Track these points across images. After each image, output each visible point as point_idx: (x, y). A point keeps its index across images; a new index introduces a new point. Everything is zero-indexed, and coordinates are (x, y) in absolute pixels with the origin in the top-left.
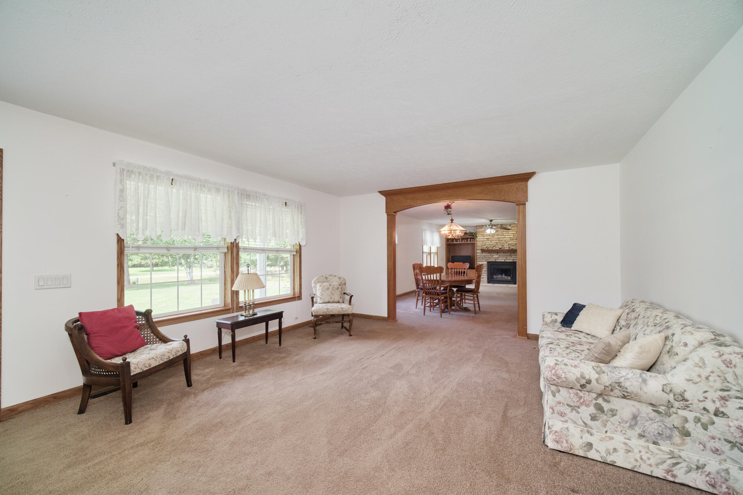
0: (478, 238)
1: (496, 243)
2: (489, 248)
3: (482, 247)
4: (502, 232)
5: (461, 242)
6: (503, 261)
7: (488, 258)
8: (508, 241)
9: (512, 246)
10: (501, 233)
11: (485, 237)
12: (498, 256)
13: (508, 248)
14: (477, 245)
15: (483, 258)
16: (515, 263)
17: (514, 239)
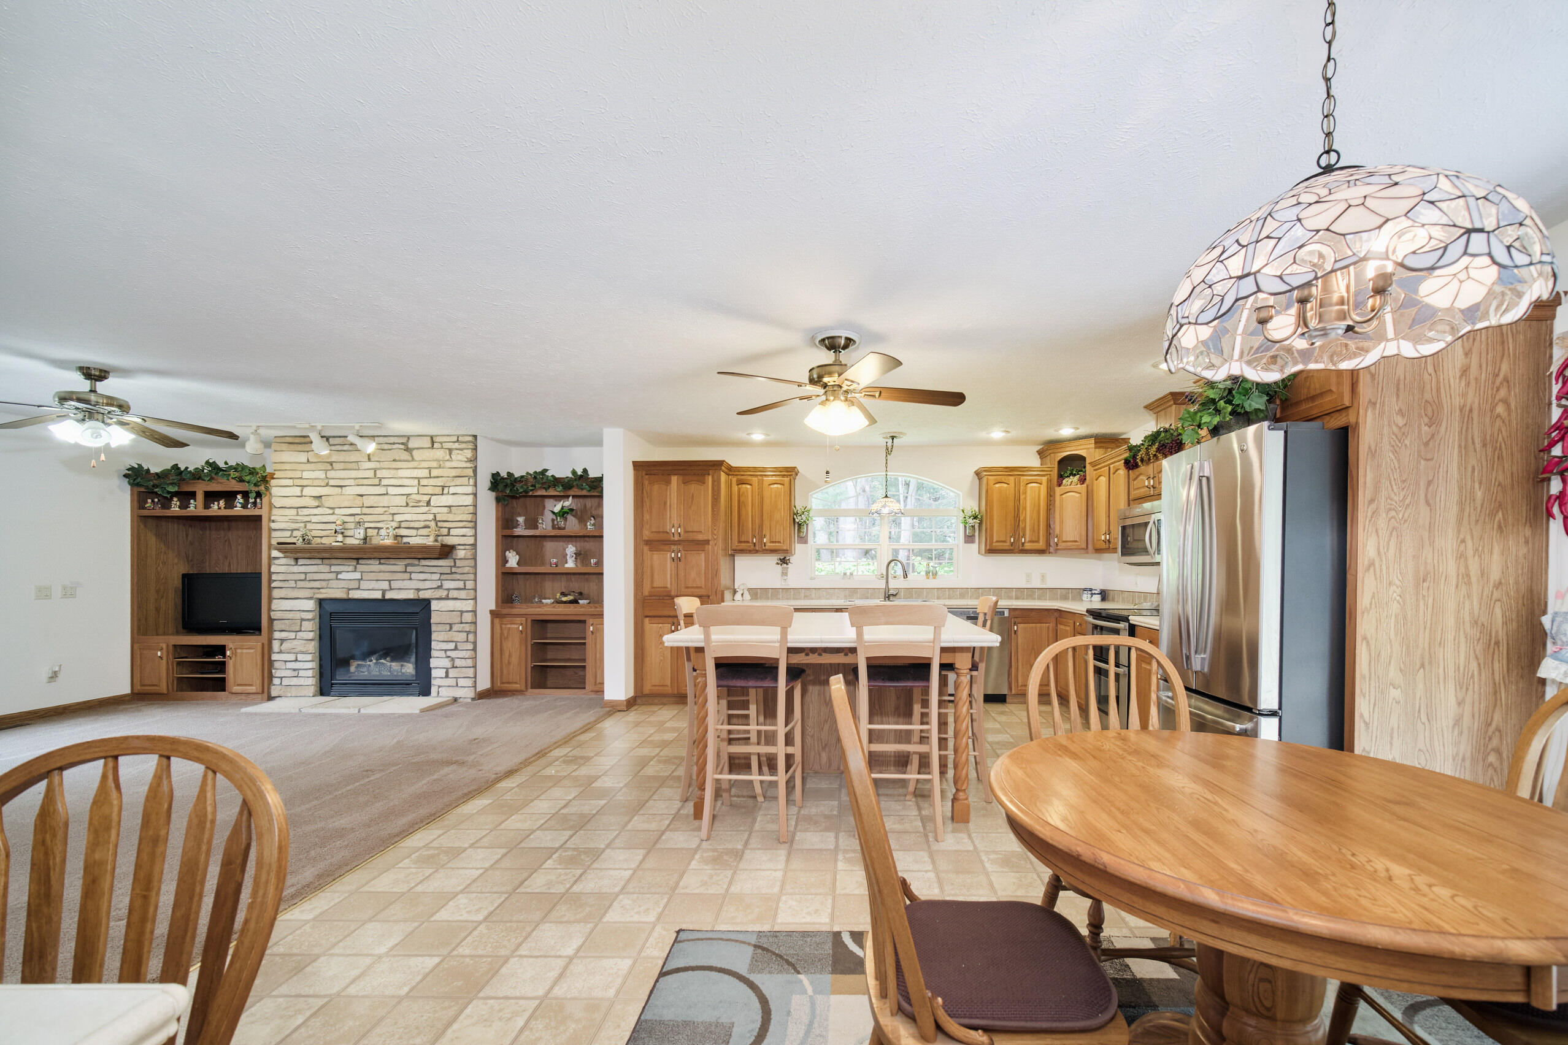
0: (277, 491)
1: (351, 519)
2: (316, 541)
3: (294, 533)
4: (375, 470)
5: (201, 512)
6: (378, 595)
7: (318, 585)
8: (397, 510)
9: (413, 532)
10: (371, 474)
11: (307, 491)
12: (357, 575)
13: (388, 542)
15: (300, 584)
16: (425, 605)
17: (420, 501)
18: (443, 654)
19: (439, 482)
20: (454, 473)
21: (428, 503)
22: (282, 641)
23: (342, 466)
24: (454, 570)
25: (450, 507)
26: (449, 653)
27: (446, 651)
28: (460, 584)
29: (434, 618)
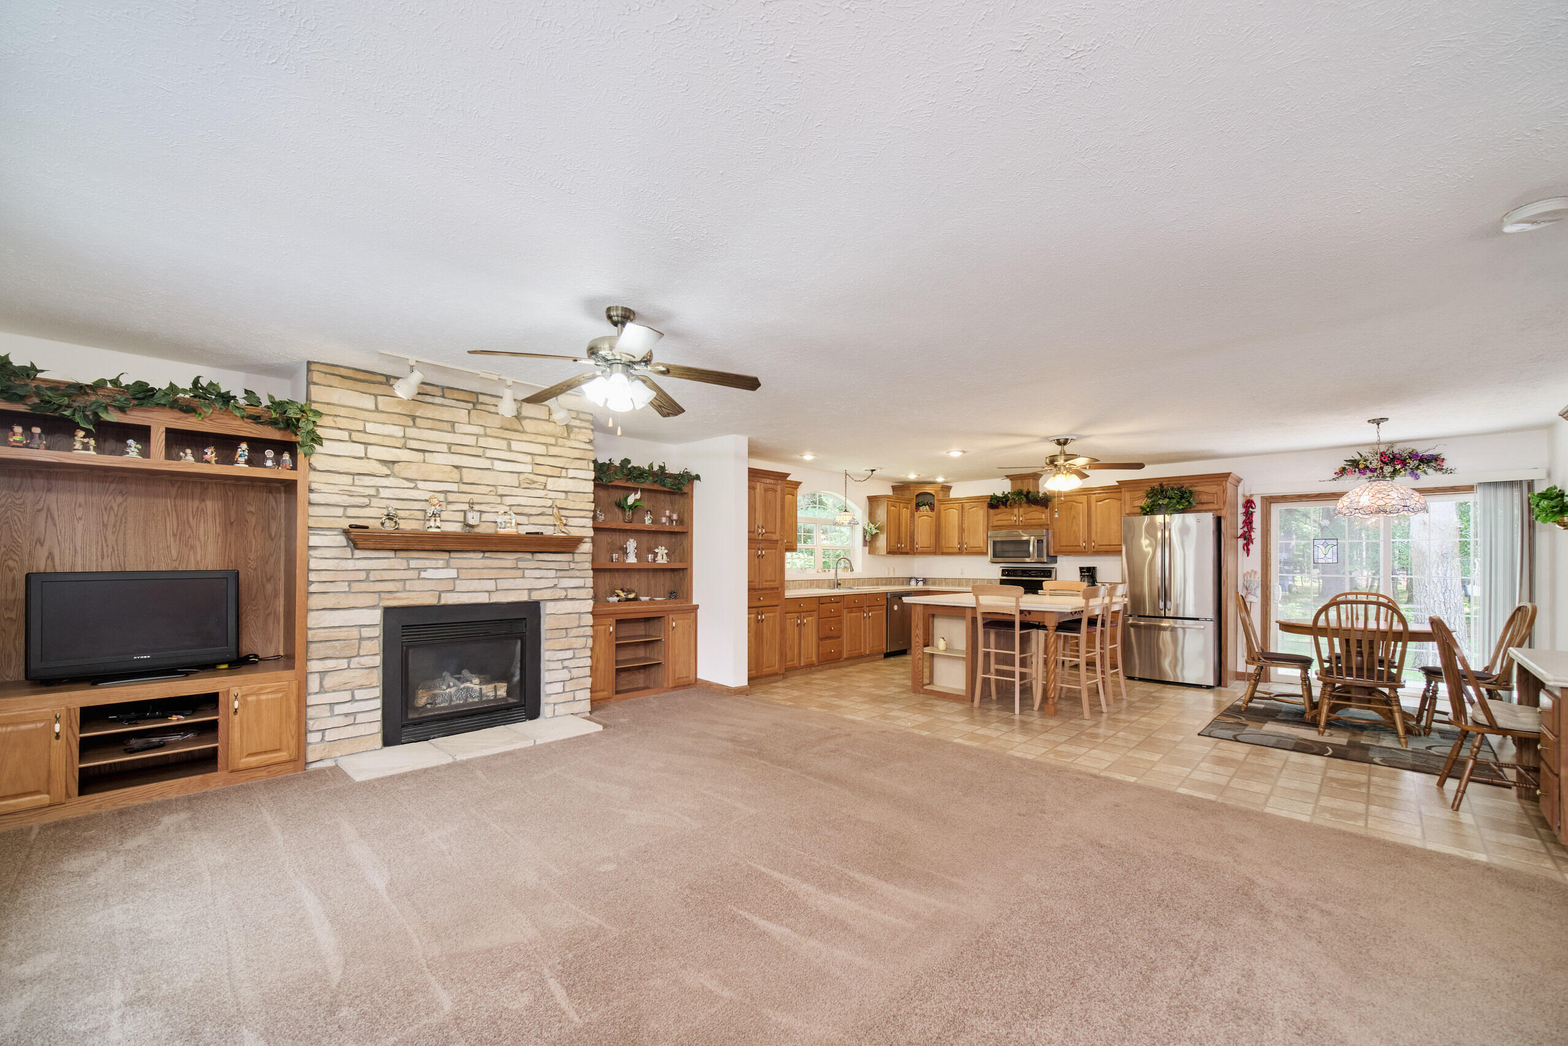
0: (328, 447)
1: (441, 497)
3: (351, 512)
4: (477, 435)
5: (155, 463)
7: (390, 586)
8: (507, 491)
10: (470, 440)
11: (373, 451)
12: (453, 573)
14: (314, 497)
15: (356, 587)
16: (535, 607)
17: (534, 482)
18: (559, 665)
19: (557, 462)
20: (577, 454)
21: (545, 485)
22: (323, 674)
23: (429, 424)
24: (572, 565)
25: (568, 492)
26: (566, 663)
27: (560, 661)
28: (576, 582)
29: (546, 624)
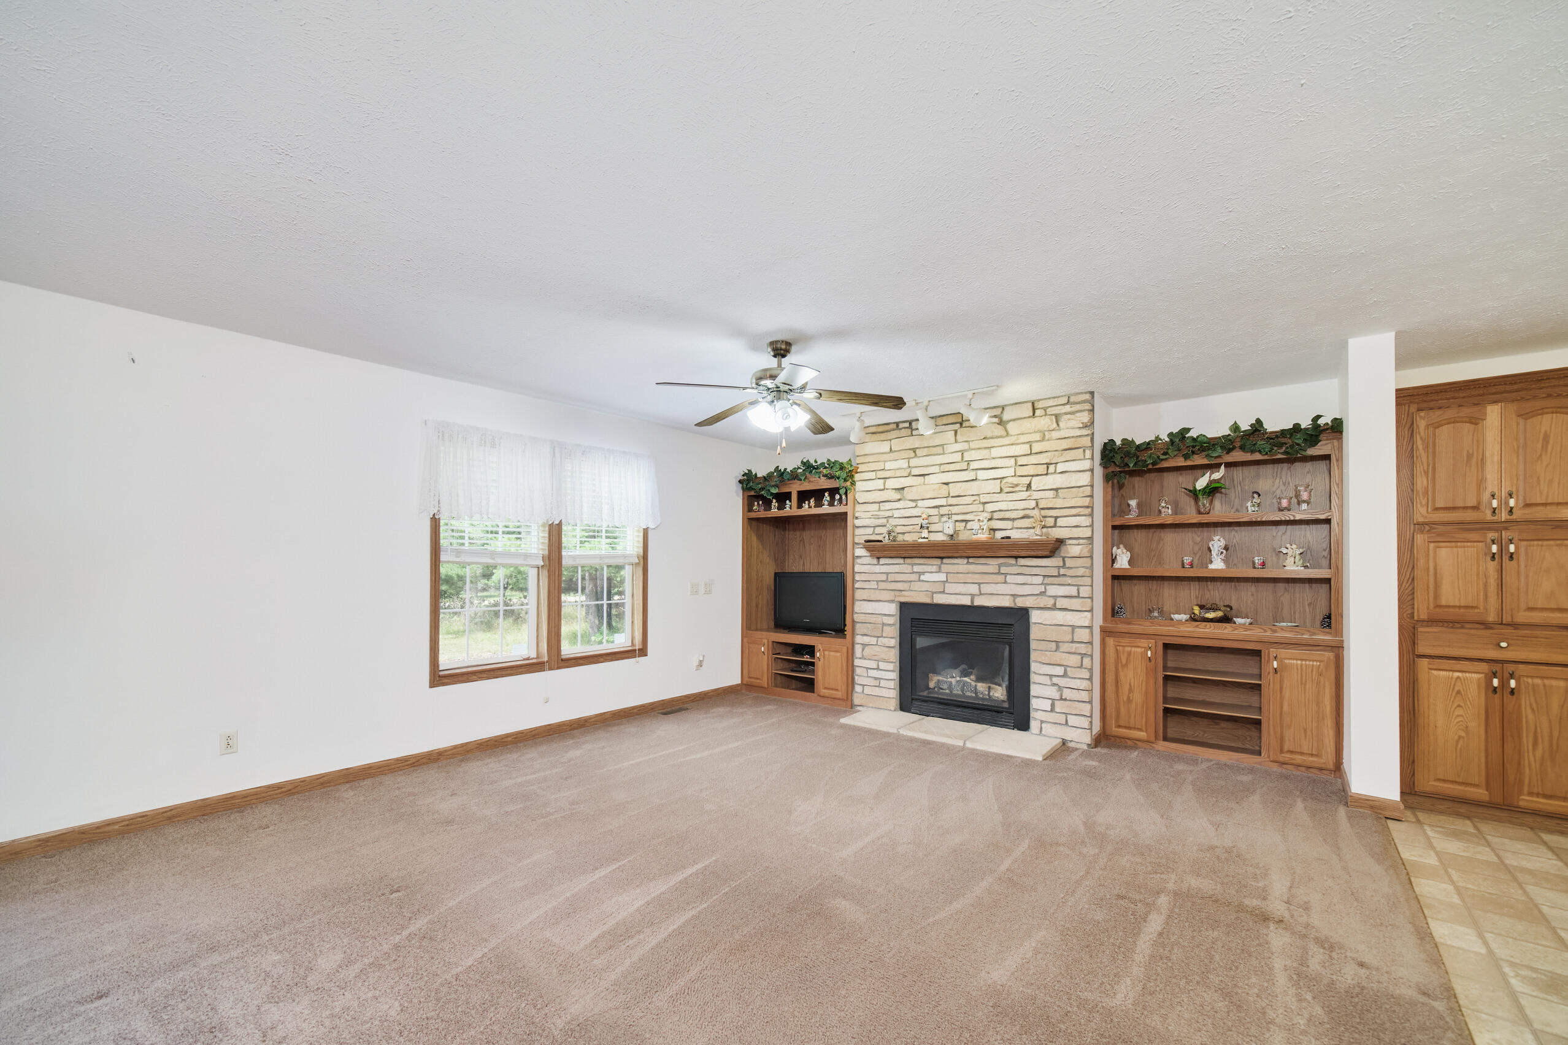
0: (861, 486)
1: (934, 512)
2: (900, 538)
4: (962, 452)
5: (795, 512)
6: (966, 601)
7: (900, 586)
8: (989, 498)
9: (1009, 524)
10: (957, 457)
11: (891, 484)
12: (942, 577)
13: (983, 536)
15: (882, 585)
16: (1023, 614)
17: (1017, 485)
18: (1046, 680)
19: (1043, 458)
20: (1065, 444)
21: (1029, 486)
22: (864, 645)
23: (925, 452)
24: (1062, 571)
25: (1056, 490)
26: (1055, 680)
27: (1051, 676)
28: (1073, 591)
29: (1035, 633)
